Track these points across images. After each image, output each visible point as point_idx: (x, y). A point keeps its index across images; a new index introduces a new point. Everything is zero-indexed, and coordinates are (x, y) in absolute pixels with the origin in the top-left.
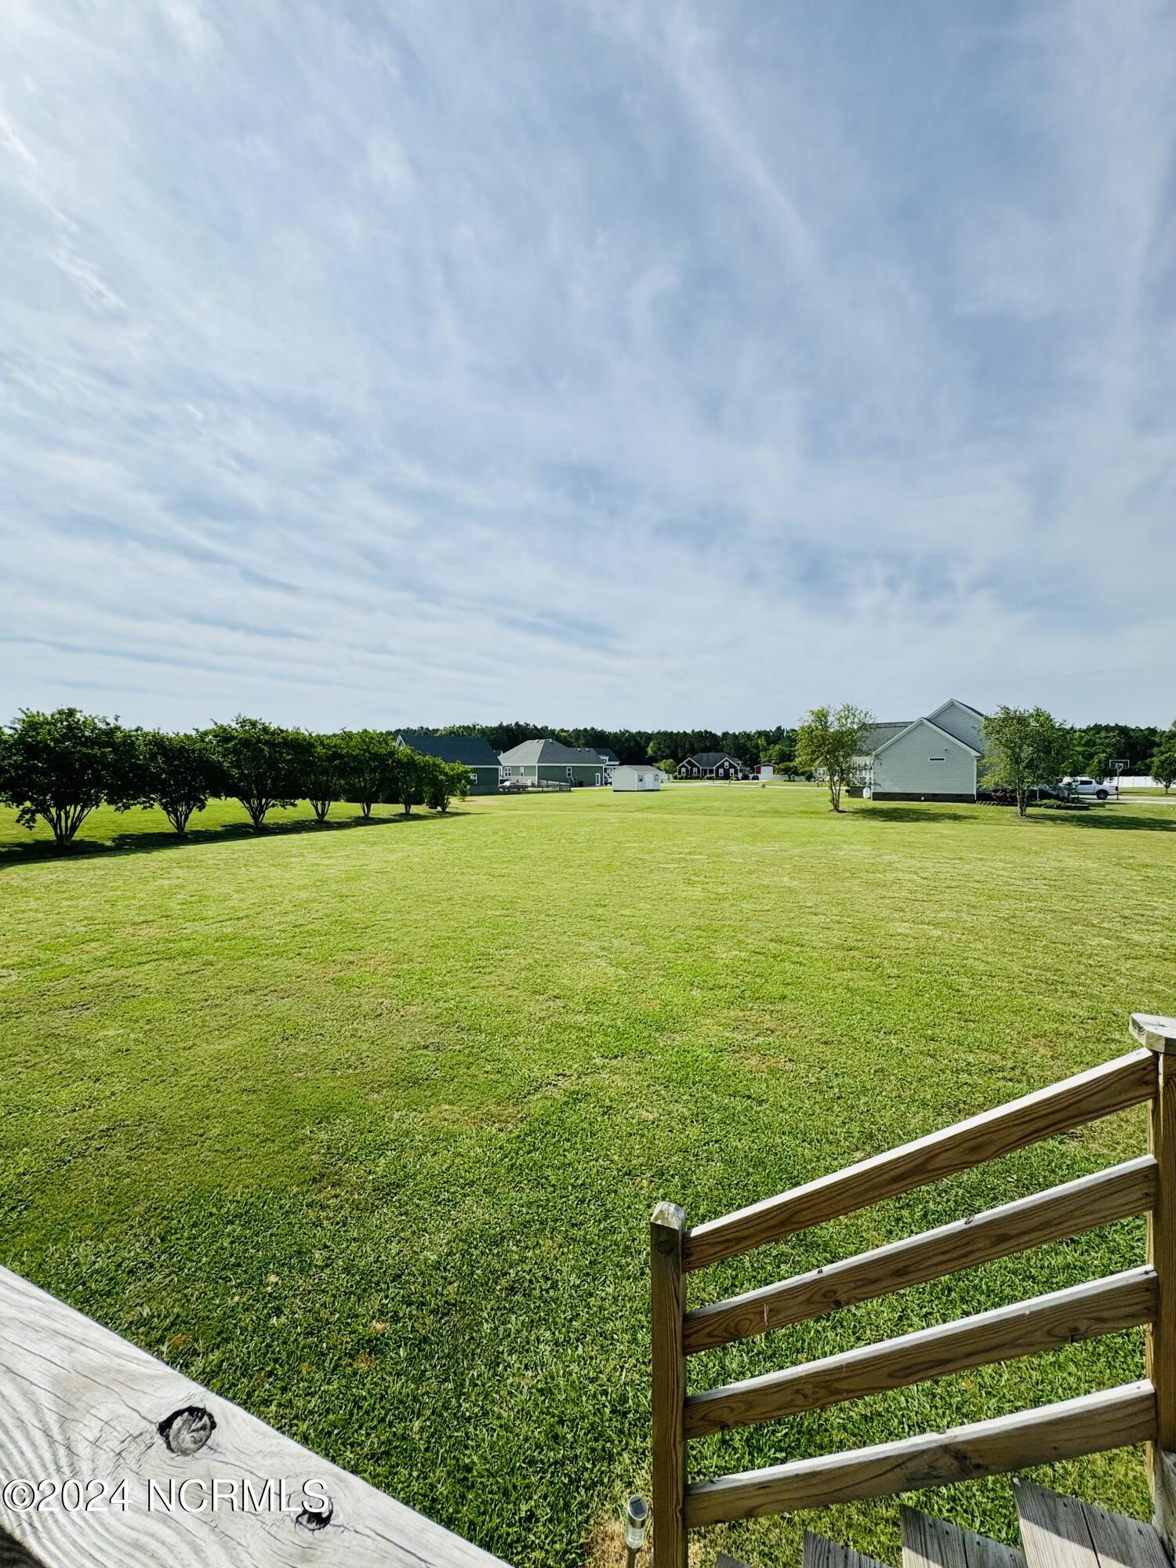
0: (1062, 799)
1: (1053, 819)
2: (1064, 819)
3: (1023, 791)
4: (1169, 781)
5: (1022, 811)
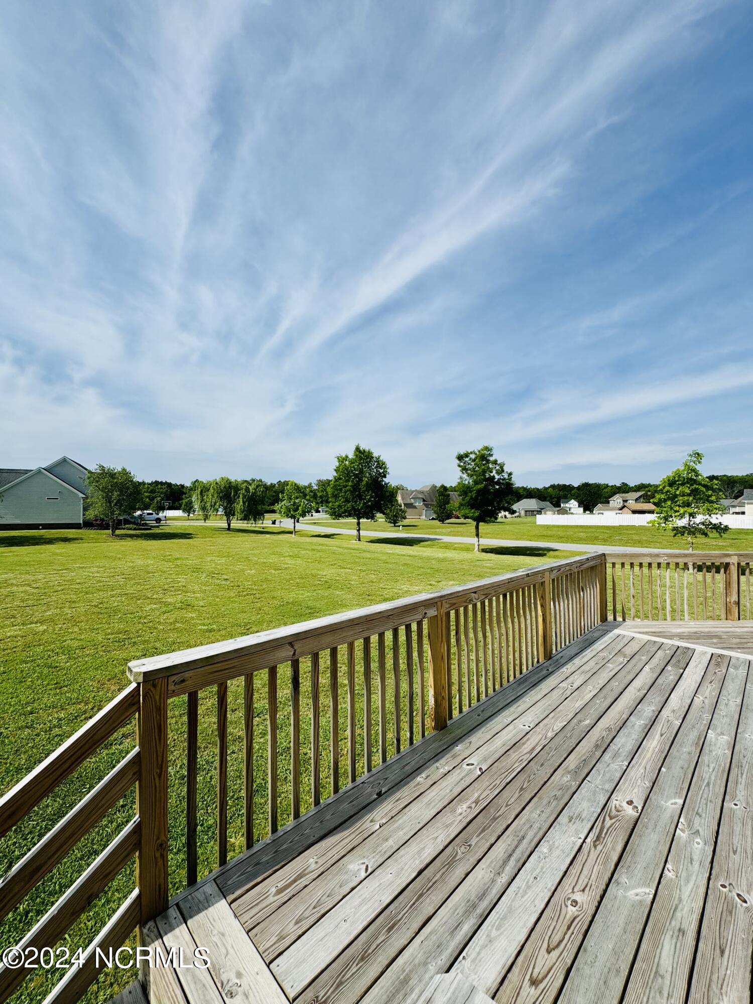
0: (136, 524)
1: (131, 536)
2: (138, 536)
3: (114, 520)
4: (189, 513)
5: (113, 532)
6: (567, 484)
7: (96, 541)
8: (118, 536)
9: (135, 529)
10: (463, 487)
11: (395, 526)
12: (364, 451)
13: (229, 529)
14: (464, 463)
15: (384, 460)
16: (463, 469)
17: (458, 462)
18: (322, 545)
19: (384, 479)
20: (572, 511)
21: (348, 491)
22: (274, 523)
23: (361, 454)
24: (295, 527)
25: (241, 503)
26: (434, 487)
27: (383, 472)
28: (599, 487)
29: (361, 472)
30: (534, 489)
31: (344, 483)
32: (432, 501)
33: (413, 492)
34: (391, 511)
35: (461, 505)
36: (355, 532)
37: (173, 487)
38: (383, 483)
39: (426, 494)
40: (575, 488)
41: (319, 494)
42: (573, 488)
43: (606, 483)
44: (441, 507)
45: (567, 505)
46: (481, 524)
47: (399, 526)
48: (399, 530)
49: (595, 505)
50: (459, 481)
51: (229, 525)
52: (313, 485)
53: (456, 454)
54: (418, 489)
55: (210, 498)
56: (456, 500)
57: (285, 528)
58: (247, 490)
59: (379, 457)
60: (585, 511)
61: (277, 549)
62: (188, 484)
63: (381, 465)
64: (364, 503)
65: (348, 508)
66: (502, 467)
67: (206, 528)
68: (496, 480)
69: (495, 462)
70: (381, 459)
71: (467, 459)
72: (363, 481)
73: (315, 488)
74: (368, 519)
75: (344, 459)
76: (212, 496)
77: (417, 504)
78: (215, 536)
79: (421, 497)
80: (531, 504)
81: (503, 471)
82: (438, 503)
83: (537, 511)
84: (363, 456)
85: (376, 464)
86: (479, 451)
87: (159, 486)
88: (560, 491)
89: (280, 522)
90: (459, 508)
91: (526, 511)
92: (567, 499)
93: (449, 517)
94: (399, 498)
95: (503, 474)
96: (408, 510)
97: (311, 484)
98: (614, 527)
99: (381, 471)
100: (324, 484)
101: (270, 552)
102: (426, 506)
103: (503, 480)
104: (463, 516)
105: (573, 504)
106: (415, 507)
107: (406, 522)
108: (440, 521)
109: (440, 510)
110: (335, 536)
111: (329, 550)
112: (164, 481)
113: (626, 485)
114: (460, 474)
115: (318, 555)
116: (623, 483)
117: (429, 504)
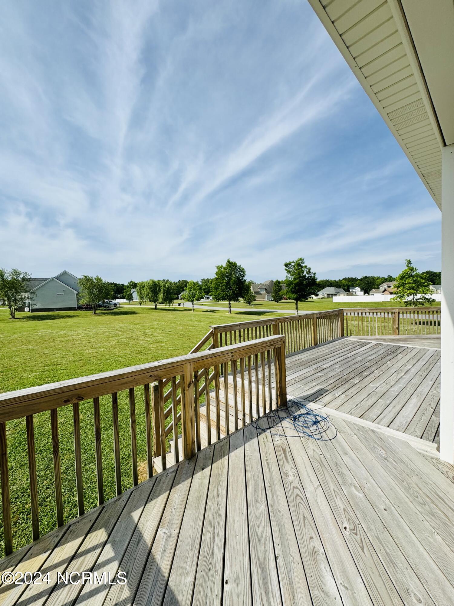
0: (106, 307)
1: (104, 314)
2: (108, 314)
3: (94, 305)
4: (130, 301)
5: (94, 312)
6: (354, 277)
7: (86, 316)
8: (97, 314)
9: (105, 310)
10: (288, 282)
11: (249, 305)
12: (232, 263)
13: (156, 309)
14: (289, 268)
15: (243, 267)
16: (288, 272)
17: (285, 268)
18: (212, 315)
19: (243, 278)
20: (357, 294)
21: (223, 285)
22: (180, 305)
23: (230, 265)
24: (193, 307)
25: (162, 294)
26: (272, 281)
27: (243, 274)
28: (374, 279)
29: (231, 274)
30: (333, 281)
31: (221, 281)
32: (271, 290)
33: (259, 285)
34: (247, 296)
35: (288, 292)
36: (228, 309)
37: (118, 286)
38: (243, 280)
39: (267, 286)
40: (358, 279)
41: (203, 288)
42: (358, 280)
43: (379, 276)
44: (276, 294)
45: (354, 290)
46: (299, 302)
47: (252, 305)
48: (252, 307)
49: (370, 290)
50: (286, 278)
51: (156, 306)
52: (199, 282)
53: (284, 263)
54: (262, 283)
55: (145, 291)
56: (285, 289)
57: (187, 308)
58: (165, 286)
59: (240, 265)
60: (365, 293)
61: (188, 318)
62: (126, 284)
63: (242, 270)
64: (233, 292)
65: (223, 295)
66: (309, 270)
67: (143, 309)
68: (307, 277)
69: (306, 267)
70: (241, 266)
71: (290, 266)
72: (232, 279)
73: (201, 284)
74: (235, 301)
75: (220, 267)
76: (146, 290)
77: (262, 292)
78: (149, 313)
79: (264, 287)
80: (332, 290)
81: (310, 272)
82: (274, 291)
83: (335, 294)
84: (232, 266)
85: (238, 269)
86: (297, 261)
87: (110, 286)
88: (349, 282)
89: (184, 304)
90: (286, 293)
91: (328, 295)
92: (353, 286)
93: (281, 299)
94: (251, 289)
95: (311, 274)
96: (257, 295)
97: (198, 281)
98: (378, 303)
99: (242, 273)
100: (206, 282)
101: (185, 319)
102: (267, 293)
103: (311, 277)
104: (288, 298)
105: (357, 289)
106: (261, 294)
107: (256, 302)
108: (276, 301)
109: (276, 295)
110: (216, 311)
111: (215, 318)
112: (112, 283)
113: (391, 277)
114: (286, 274)
115: (211, 320)
116: (389, 276)
117: (269, 292)
